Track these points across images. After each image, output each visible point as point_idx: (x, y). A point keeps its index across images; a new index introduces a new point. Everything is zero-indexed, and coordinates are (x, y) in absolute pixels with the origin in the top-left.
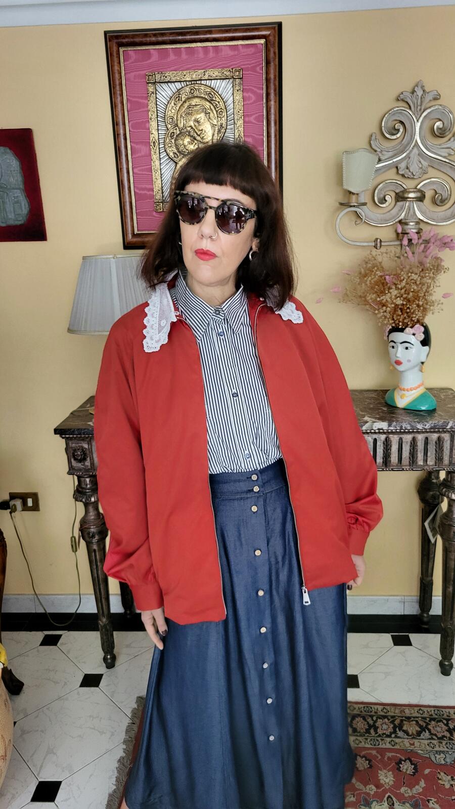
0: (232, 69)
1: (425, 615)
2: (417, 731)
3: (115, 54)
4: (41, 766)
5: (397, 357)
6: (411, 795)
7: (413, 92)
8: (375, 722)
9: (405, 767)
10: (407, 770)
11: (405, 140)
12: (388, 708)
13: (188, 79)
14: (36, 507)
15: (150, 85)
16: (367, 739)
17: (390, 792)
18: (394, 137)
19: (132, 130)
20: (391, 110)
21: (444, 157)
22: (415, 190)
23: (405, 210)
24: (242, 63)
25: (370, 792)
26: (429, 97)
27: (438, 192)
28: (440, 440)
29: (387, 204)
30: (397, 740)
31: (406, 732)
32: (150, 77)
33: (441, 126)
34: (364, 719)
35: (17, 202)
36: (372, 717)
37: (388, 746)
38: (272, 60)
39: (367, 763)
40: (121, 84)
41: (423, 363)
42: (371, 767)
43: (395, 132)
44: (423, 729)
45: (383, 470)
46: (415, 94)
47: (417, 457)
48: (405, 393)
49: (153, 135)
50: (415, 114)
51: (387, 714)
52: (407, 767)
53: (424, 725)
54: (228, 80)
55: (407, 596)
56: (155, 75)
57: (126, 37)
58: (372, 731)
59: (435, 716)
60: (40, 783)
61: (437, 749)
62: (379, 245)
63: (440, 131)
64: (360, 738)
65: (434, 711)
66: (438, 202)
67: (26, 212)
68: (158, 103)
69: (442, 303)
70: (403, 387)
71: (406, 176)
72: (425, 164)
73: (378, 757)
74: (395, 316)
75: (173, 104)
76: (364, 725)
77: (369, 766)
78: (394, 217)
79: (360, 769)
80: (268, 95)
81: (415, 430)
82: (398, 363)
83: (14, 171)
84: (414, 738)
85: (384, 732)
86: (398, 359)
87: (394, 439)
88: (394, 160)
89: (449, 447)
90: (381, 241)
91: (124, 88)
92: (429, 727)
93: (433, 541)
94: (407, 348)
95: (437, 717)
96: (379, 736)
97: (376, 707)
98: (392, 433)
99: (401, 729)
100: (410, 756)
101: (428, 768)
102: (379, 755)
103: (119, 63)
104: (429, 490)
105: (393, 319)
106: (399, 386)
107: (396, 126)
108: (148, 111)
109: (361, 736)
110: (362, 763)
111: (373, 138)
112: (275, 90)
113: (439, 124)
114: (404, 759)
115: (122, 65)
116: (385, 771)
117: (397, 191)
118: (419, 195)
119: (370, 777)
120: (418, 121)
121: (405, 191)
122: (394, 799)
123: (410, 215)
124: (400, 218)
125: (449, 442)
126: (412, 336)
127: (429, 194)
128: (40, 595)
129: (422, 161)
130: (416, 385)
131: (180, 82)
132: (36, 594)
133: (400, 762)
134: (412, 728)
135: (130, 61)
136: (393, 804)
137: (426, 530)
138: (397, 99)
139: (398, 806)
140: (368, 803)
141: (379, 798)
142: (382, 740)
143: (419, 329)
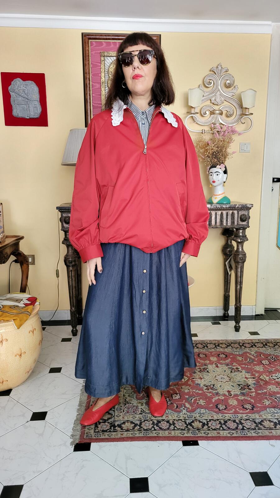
1: (226, 315)
2: (226, 347)
3: (87, 42)
4: (51, 364)
5: (213, 179)
6: (225, 362)
7: (217, 67)
8: (207, 345)
10: (222, 356)
11: (214, 88)
12: (212, 341)
14: (33, 263)
15: (102, 57)
16: (203, 349)
17: (216, 362)
18: (210, 86)
19: (93, 77)
20: (208, 75)
21: (231, 96)
22: (219, 110)
23: (215, 119)
25: (207, 362)
26: (224, 70)
27: (228, 111)
28: (233, 214)
29: (207, 115)
30: (217, 349)
31: (221, 347)
32: (102, 54)
33: (229, 83)
34: (201, 344)
35: (36, 107)
36: (205, 344)
37: (214, 351)
39: (204, 356)
40: (89, 56)
41: (224, 182)
43: (210, 84)
46: (218, 69)
47: (223, 221)
48: (217, 196)
49: (102, 79)
50: (218, 77)
51: (212, 343)
53: (229, 345)
55: (217, 306)
56: (104, 53)
57: (92, 35)
58: (205, 347)
60: (52, 368)
61: (235, 351)
62: (204, 132)
63: (229, 85)
66: (229, 116)
67: (40, 112)
68: (105, 65)
69: (232, 155)
70: (216, 194)
71: (215, 104)
73: (209, 354)
74: (212, 160)
75: (112, 66)
76: (202, 346)
78: (209, 122)
79: (201, 357)
81: (222, 209)
82: (214, 182)
83: (35, 92)
85: (211, 347)
87: (213, 213)
88: (210, 96)
89: (237, 217)
90: (205, 130)
91: (90, 57)
92: (231, 345)
93: (229, 273)
94: (217, 175)
95: (234, 342)
96: (209, 348)
97: (206, 341)
98: (212, 209)
99: (218, 346)
100: (223, 353)
101: (232, 356)
103: (89, 46)
104: (227, 248)
105: (211, 162)
106: (214, 194)
107: (210, 81)
108: (101, 68)
109: (200, 349)
111: (200, 86)
113: (228, 81)
115: (90, 47)
116: (213, 357)
117: (211, 110)
118: (220, 112)
119: (206, 359)
120: (219, 80)
121: (214, 110)
122: (218, 364)
123: (217, 121)
124: (212, 122)
125: (237, 214)
126: (219, 169)
127: (224, 112)
129: (222, 98)
130: (221, 193)
133: (219, 355)
134: (224, 346)
135: (93, 46)
137: (226, 268)
138: (210, 71)
139: (219, 366)
140: (206, 365)
141: (211, 364)
142: (211, 349)
143: (222, 166)
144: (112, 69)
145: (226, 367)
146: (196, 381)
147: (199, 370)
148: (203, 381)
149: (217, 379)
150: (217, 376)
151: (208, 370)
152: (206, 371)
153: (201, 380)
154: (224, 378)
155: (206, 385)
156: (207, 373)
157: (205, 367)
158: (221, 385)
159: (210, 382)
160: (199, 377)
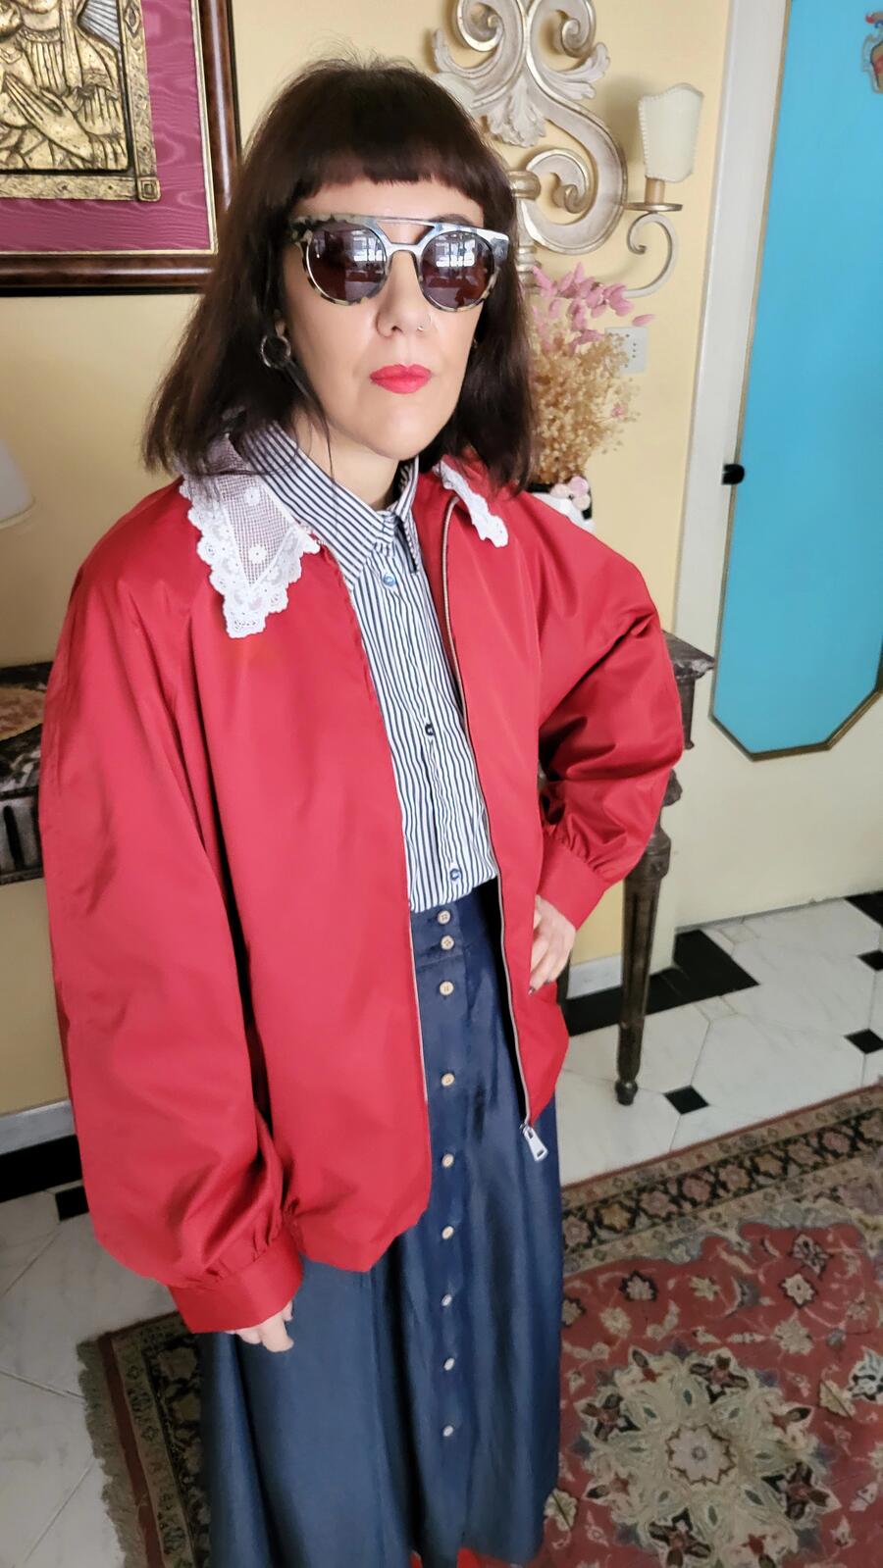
2: (627, 1220)
6: (665, 1334)
9: (637, 1290)
10: (641, 1294)
17: (634, 1344)
18: (485, 46)
21: (576, 102)
25: (602, 1356)
27: (563, 179)
30: (604, 1248)
31: (612, 1228)
33: (573, 31)
37: (596, 1263)
39: (575, 1309)
42: (584, 1311)
44: (635, 1212)
52: (639, 1289)
53: (632, 1204)
59: (642, 1184)
61: (670, 1239)
63: (570, 41)
65: (638, 1174)
66: (571, 206)
71: (506, 140)
72: (539, 113)
73: (587, 1290)
77: (580, 1311)
79: (570, 1323)
84: (627, 1234)
85: (578, 1240)
88: (483, 101)
92: (642, 1205)
95: (645, 1183)
96: (573, 1250)
99: (601, 1225)
100: (636, 1268)
101: (671, 1278)
102: (588, 1286)
107: (488, 20)
111: (438, 43)
113: (570, 25)
114: (627, 1276)
116: (609, 1310)
118: (531, 184)
119: (591, 1330)
120: (527, 11)
122: (645, 1353)
126: (565, 499)
129: (535, 109)
133: (624, 1286)
136: (646, 1363)
139: (655, 1364)
140: (607, 1380)
141: (619, 1360)
142: (581, 1256)
143: (578, 486)
145: (683, 1369)
146: (611, 1509)
147: (592, 1423)
148: (638, 1499)
149: (682, 1467)
150: (674, 1444)
151: (627, 1410)
152: (621, 1423)
153: (628, 1494)
154: (704, 1452)
155: (660, 1527)
156: (631, 1437)
157: (609, 1393)
158: (711, 1504)
159: (666, 1502)
160: (612, 1476)
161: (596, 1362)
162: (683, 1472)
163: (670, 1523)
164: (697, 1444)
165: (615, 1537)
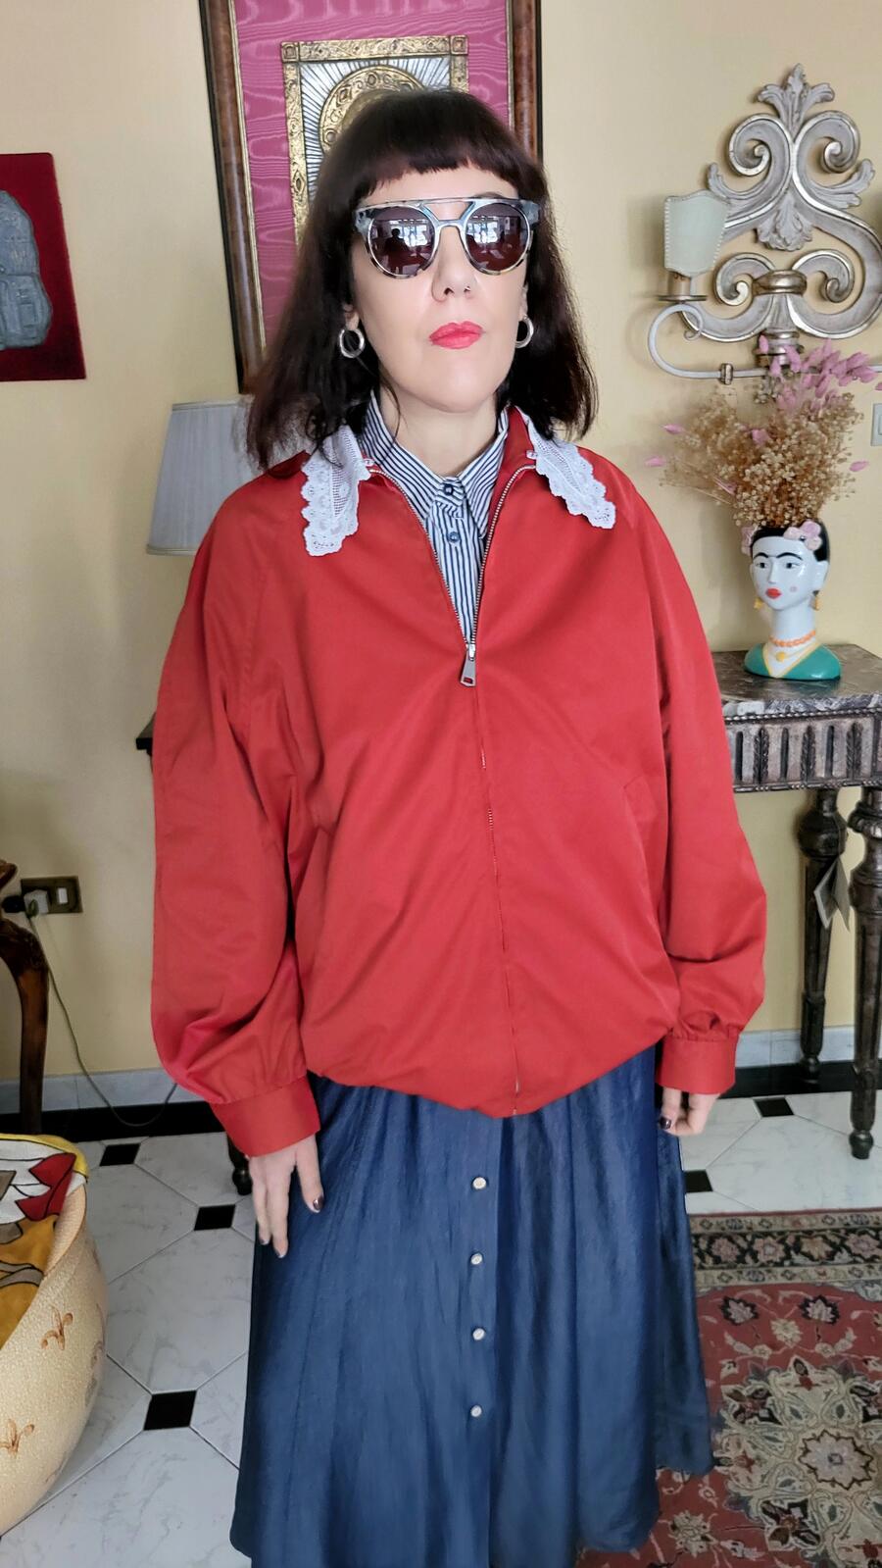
0: (449, 37)
1: (812, 1061)
2: (827, 1252)
3: (219, 5)
4: (151, 1370)
5: (771, 583)
6: (834, 1354)
7: (784, 85)
8: (752, 1243)
9: (817, 1312)
10: (820, 1315)
11: (769, 178)
12: (771, 1219)
13: (363, 56)
14: (74, 906)
15: (289, 66)
16: (741, 1272)
17: (798, 1354)
18: (753, 172)
19: (255, 157)
20: (744, 121)
21: (841, 210)
22: (789, 273)
23: (772, 312)
24: (467, 26)
25: (762, 1356)
26: (814, 96)
27: (830, 276)
28: (855, 730)
29: (740, 299)
30: (795, 1270)
31: (809, 1256)
32: (290, 51)
33: (838, 151)
34: (730, 1239)
35: (26, 302)
36: (743, 1236)
37: (782, 1280)
38: (524, 21)
39: (747, 1313)
40: (232, 64)
41: (816, 593)
42: (756, 1316)
43: (752, 162)
44: (836, 1248)
45: (754, 791)
46: (789, 90)
47: (814, 764)
48: (786, 650)
49: (295, 167)
50: (787, 128)
51: (770, 1230)
52: (819, 1312)
53: (837, 1241)
54: (440, 59)
55: (775, 1031)
56: (298, 46)
58: (748, 1259)
59: (853, 1226)
60: (155, 1397)
61: (867, 1277)
62: (728, 376)
63: (834, 161)
64: (729, 1272)
65: (851, 1217)
66: (832, 296)
67: (45, 321)
68: (305, 103)
69: (854, 480)
70: (779, 641)
71: (773, 246)
72: (807, 223)
73: (765, 1300)
74: (767, 505)
75: (333, 105)
76: (732, 1249)
77: (752, 1315)
78: (748, 327)
79: (737, 1321)
80: (517, 88)
81: (812, 714)
82: (773, 593)
83: (19, 238)
84: (823, 1264)
85: (771, 1258)
86: (772, 587)
87: (774, 732)
88: (752, 216)
89: (871, 743)
90: (732, 370)
91: (237, 71)
92: (847, 1243)
93: (826, 923)
94: (789, 566)
95: (856, 1226)
96: (763, 1265)
97: (748, 1219)
98: (772, 720)
99: (798, 1251)
100: (822, 1294)
101: (856, 1310)
102: (766, 1296)
103: (228, 21)
104: (820, 831)
105: (763, 512)
106: (771, 639)
107: (756, 150)
108: (286, 118)
109: (730, 1267)
110: (739, 1312)
111: (713, 173)
112: (531, 80)
113: (832, 147)
114: (811, 1298)
115: (234, 26)
116: (782, 1321)
117: (756, 276)
118: (797, 281)
119: (757, 1329)
120: (794, 141)
121: (771, 275)
122: (807, 1364)
123: (780, 320)
124: (763, 327)
125: (871, 733)
126: (798, 541)
127: (813, 279)
128: (94, 1074)
129: (802, 217)
130: (804, 634)
131: (348, 61)
132: (86, 1074)
133: (806, 1303)
134: (819, 1249)
135: (249, 19)
136: (806, 1372)
137: (815, 905)
138: (755, 100)
139: (814, 1375)
140: (761, 1375)
141: (780, 1364)
142: (769, 1271)
143: (811, 529)
144: (335, 119)
145: (844, 1388)
146: (730, 1478)
147: (734, 1406)
148: (760, 1479)
149: (814, 1466)
150: (811, 1445)
151: (773, 1405)
152: (764, 1413)
153: (750, 1471)
154: (841, 1459)
155: (774, 1507)
156: (769, 1426)
157: (759, 1387)
158: (834, 1503)
159: (787, 1489)
160: (740, 1452)
161: (754, 1359)
162: (813, 1470)
163: (785, 1507)
164: (836, 1451)
165: (725, 1502)
